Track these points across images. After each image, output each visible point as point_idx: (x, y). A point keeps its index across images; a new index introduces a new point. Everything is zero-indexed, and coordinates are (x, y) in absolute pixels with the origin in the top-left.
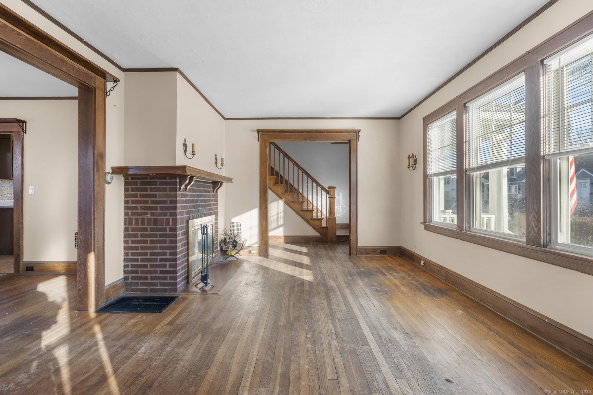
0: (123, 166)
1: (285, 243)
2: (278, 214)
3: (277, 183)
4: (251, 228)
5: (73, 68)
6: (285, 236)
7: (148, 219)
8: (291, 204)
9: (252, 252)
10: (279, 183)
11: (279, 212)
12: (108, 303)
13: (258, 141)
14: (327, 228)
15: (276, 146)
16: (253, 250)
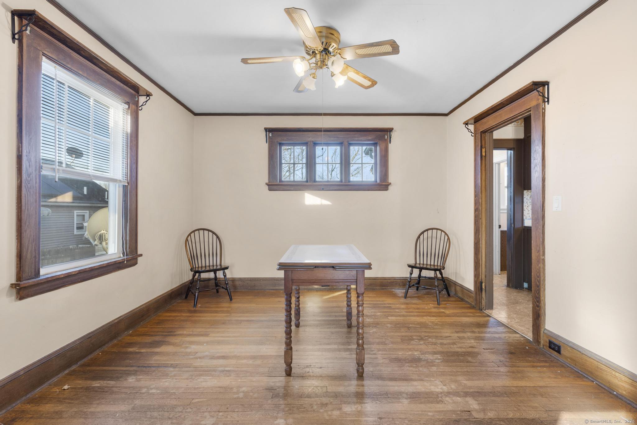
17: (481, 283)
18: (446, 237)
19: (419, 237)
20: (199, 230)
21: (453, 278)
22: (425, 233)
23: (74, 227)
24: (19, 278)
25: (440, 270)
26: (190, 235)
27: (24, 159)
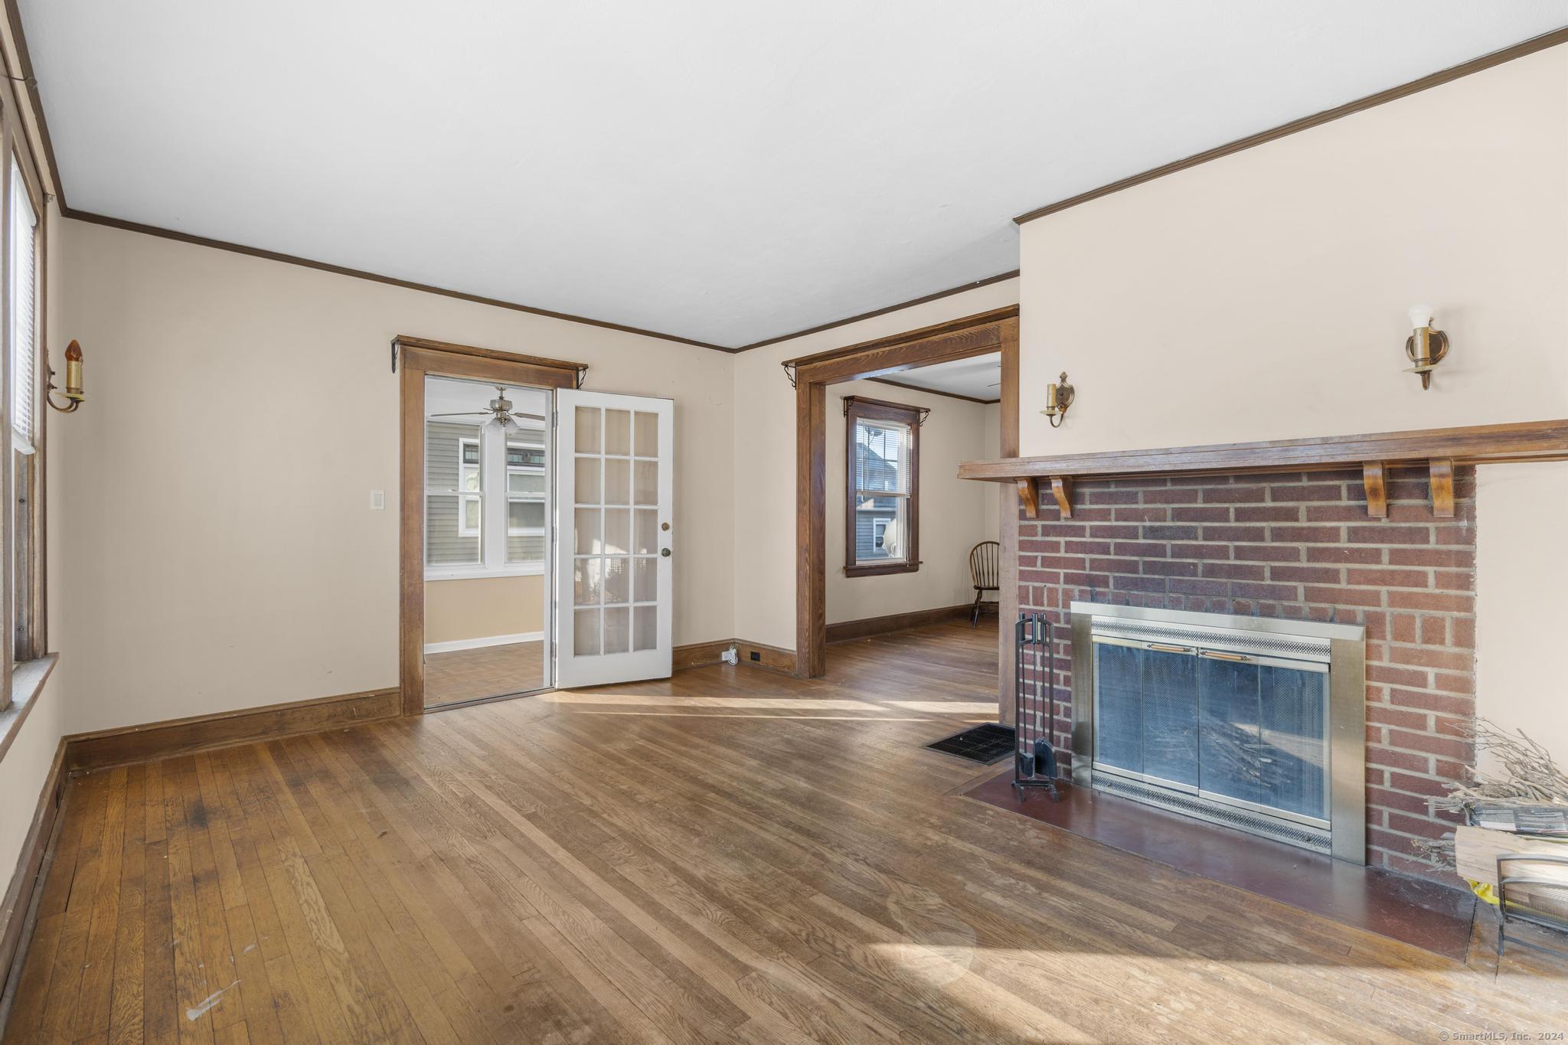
20: (986, 543)
23: (873, 543)
24: (847, 563)
26: (976, 548)
27: (849, 488)
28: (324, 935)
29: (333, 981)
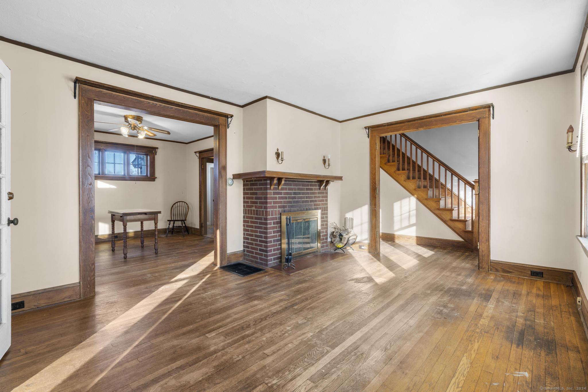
0: (242, 172)
1: (418, 244)
2: (410, 212)
3: (408, 178)
4: (362, 224)
5: (203, 116)
6: (417, 237)
7: (253, 210)
8: (425, 202)
9: (362, 247)
10: (411, 179)
11: (411, 210)
12: (229, 264)
13: (368, 137)
14: (471, 232)
15: (407, 138)
16: (363, 246)
17: (202, 224)
18: (187, 206)
19: (173, 206)
21: (190, 226)
22: (176, 204)
25: (184, 221)
28: (465, 367)
29: (476, 351)
